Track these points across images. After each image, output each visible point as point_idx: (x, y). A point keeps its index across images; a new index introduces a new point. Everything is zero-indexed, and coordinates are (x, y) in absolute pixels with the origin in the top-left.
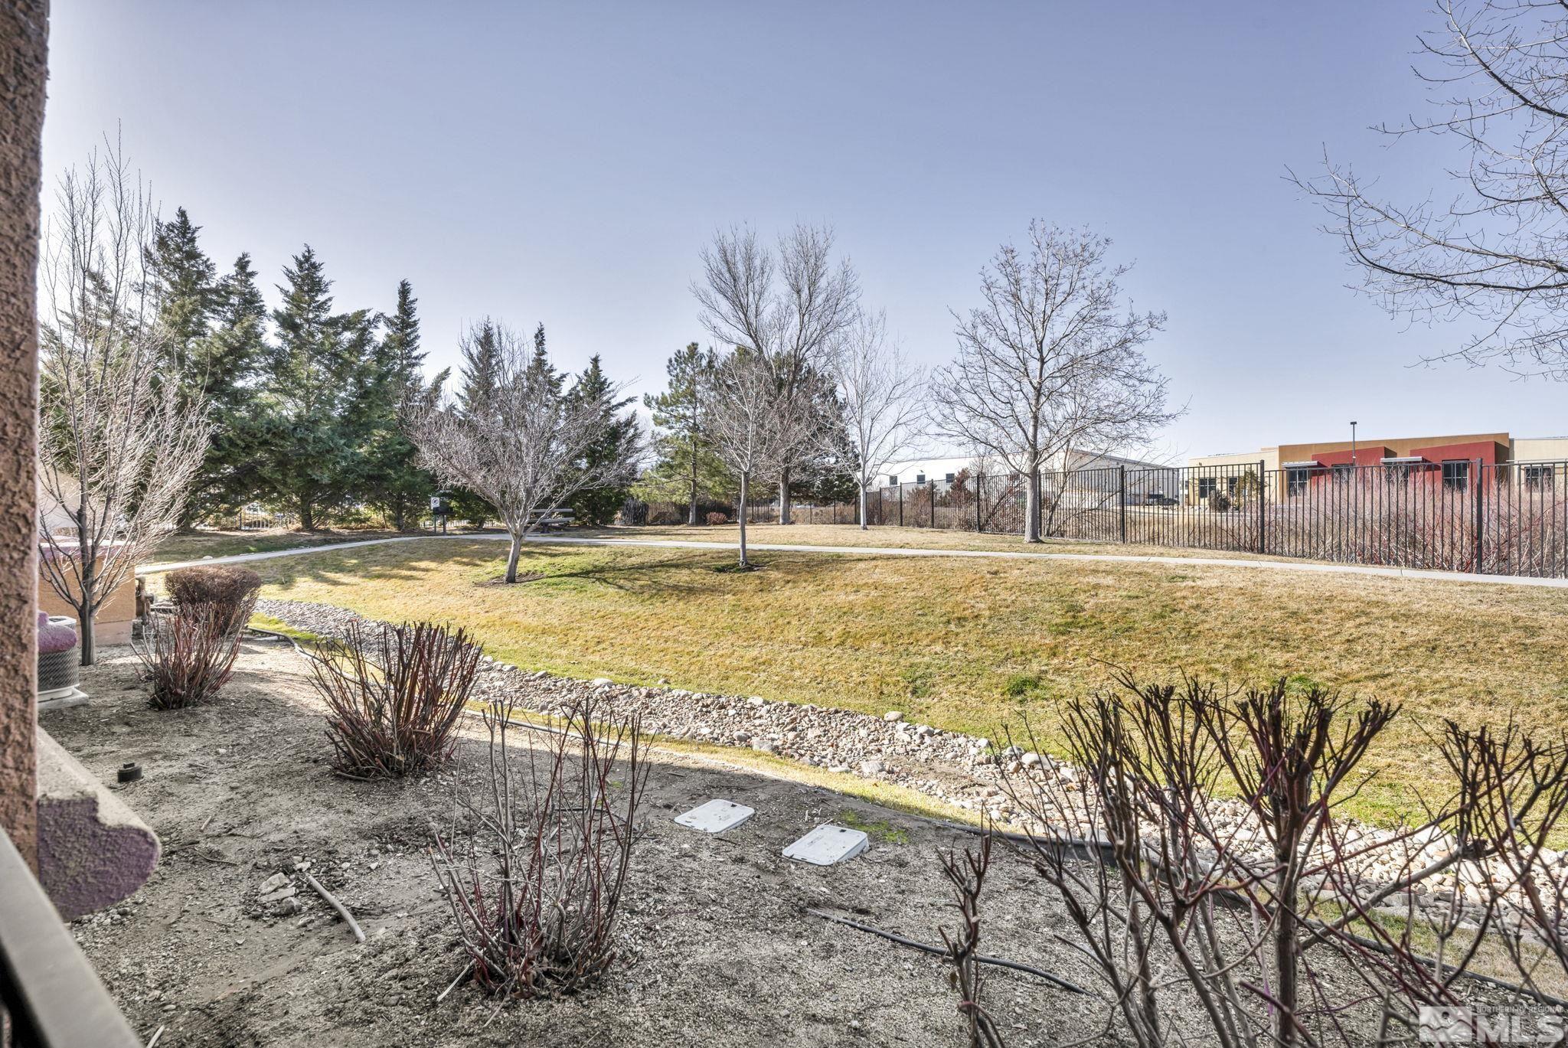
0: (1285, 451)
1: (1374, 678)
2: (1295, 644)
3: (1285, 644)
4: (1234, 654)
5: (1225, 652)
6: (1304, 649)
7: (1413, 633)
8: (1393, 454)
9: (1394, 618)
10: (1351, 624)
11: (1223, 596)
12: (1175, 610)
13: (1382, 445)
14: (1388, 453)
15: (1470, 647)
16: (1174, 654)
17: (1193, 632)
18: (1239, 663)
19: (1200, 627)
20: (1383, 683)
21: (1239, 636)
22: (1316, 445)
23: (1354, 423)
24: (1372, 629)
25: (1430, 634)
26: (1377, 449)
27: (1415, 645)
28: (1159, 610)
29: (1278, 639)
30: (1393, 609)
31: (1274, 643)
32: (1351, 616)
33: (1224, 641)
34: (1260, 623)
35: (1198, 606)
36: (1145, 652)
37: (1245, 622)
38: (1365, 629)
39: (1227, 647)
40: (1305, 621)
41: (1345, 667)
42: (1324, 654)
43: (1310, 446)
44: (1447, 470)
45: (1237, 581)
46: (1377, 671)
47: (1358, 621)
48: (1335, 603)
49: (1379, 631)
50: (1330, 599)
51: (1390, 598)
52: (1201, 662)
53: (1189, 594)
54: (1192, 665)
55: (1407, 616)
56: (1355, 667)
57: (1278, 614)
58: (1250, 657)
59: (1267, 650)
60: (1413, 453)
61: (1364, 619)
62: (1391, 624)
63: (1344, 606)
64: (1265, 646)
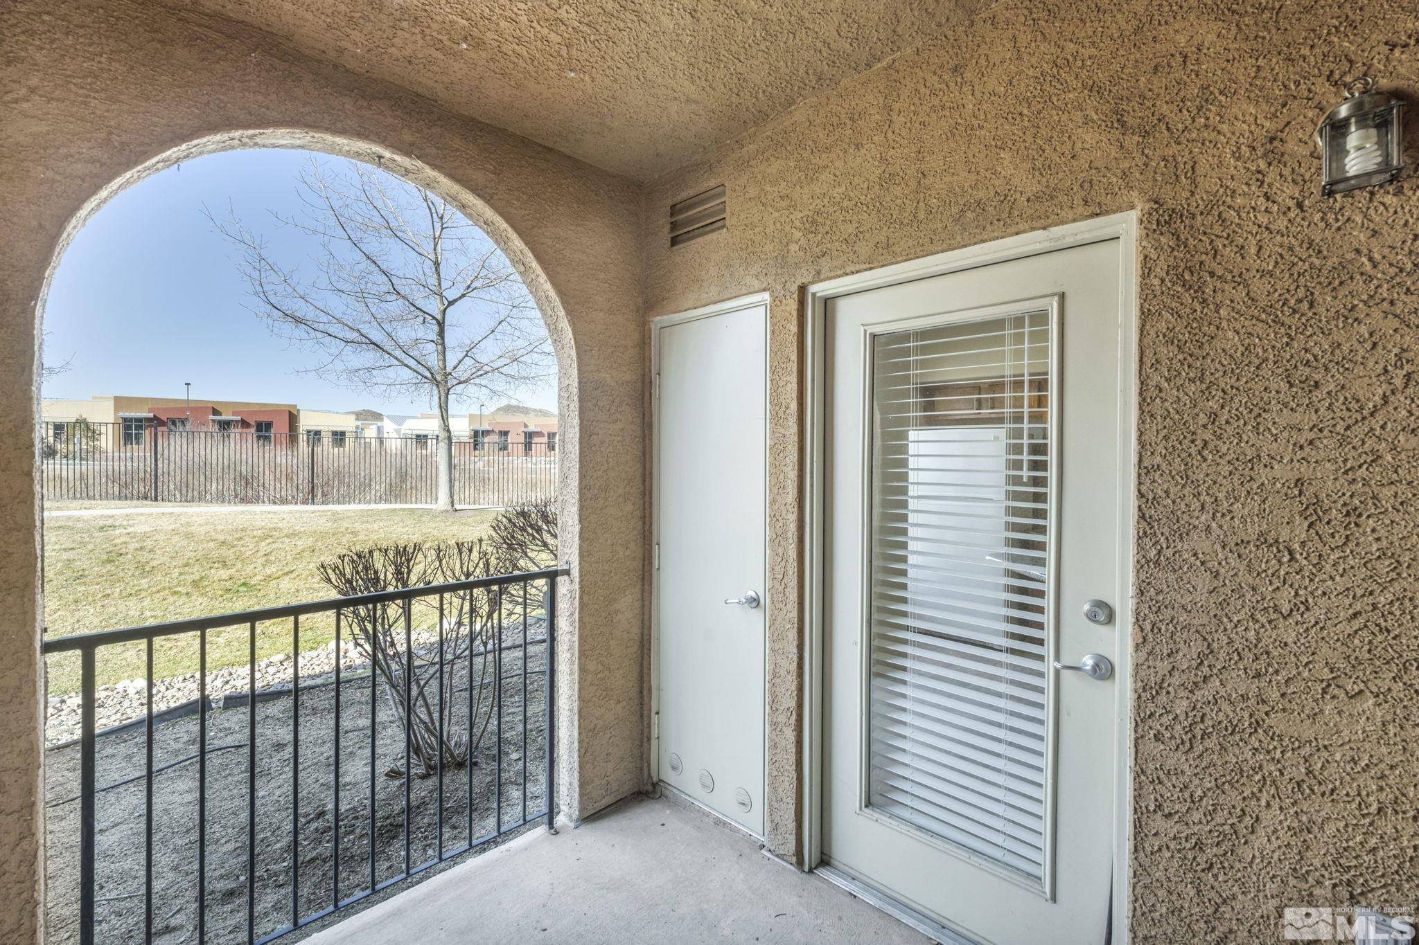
0: (119, 402)
1: (287, 574)
2: (232, 562)
3: (224, 564)
4: (190, 578)
5: (182, 578)
6: (239, 565)
7: (301, 544)
8: (219, 413)
9: (287, 536)
10: (263, 544)
11: (161, 537)
12: (121, 555)
13: (210, 405)
14: (215, 412)
15: (330, 547)
16: (137, 588)
17: (147, 569)
18: (195, 584)
19: (151, 564)
20: (293, 575)
21: (186, 565)
22: (152, 399)
23: (188, 384)
24: (277, 545)
25: (310, 544)
26: (207, 408)
27: (303, 551)
28: (105, 557)
29: (219, 562)
30: (285, 531)
31: (216, 565)
32: (262, 539)
33: (177, 570)
34: (201, 553)
35: (141, 548)
36: (109, 592)
37: (190, 554)
38: (274, 546)
39: (181, 574)
40: (233, 547)
41: (268, 571)
42: (253, 566)
43: (146, 399)
44: (260, 426)
45: (167, 525)
46: (287, 569)
47: (267, 541)
48: (248, 532)
49: (281, 546)
50: (243, 530)
51: (280, 525)
52: (164, 588)
53: (128, 540)
54: (158, 592)
55: (293, 535)
56: (274, 570)
57: (211, 545)
58: (202, 578)
59: (213, 571)
60: (234, 414)
61: (270, 540)
62: (287, 540)
63: (255, 533)
64: (211, 568)
